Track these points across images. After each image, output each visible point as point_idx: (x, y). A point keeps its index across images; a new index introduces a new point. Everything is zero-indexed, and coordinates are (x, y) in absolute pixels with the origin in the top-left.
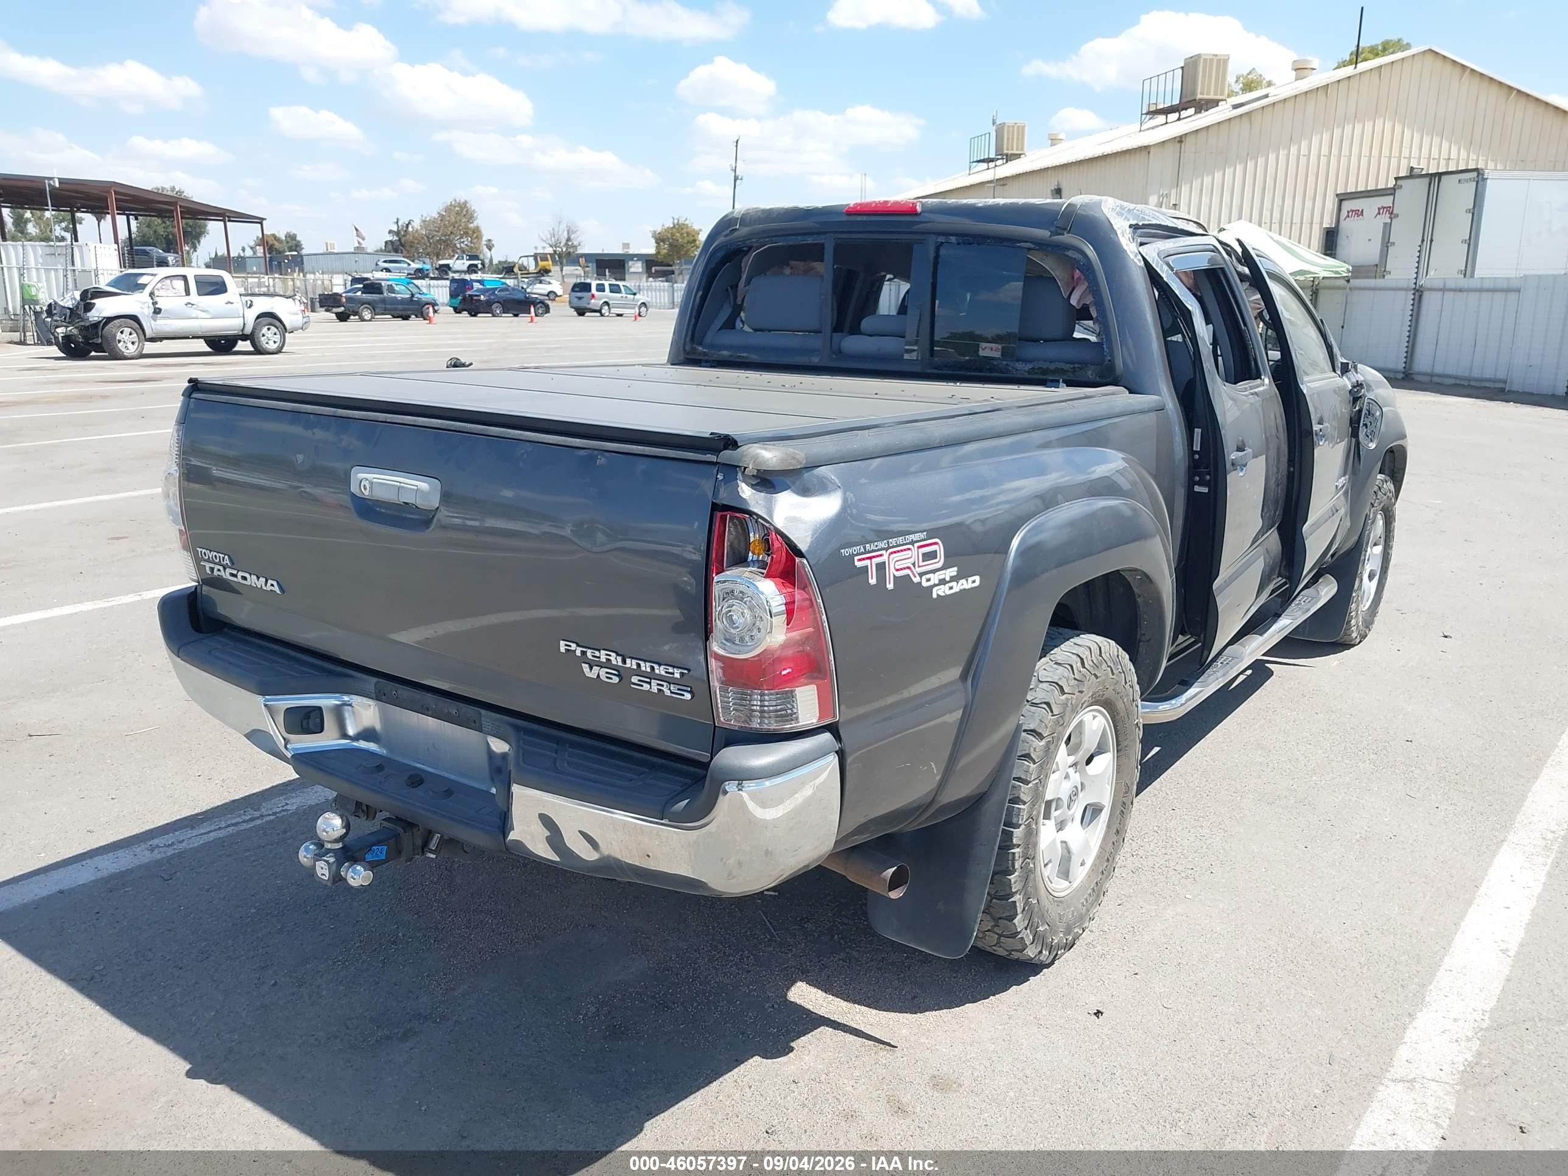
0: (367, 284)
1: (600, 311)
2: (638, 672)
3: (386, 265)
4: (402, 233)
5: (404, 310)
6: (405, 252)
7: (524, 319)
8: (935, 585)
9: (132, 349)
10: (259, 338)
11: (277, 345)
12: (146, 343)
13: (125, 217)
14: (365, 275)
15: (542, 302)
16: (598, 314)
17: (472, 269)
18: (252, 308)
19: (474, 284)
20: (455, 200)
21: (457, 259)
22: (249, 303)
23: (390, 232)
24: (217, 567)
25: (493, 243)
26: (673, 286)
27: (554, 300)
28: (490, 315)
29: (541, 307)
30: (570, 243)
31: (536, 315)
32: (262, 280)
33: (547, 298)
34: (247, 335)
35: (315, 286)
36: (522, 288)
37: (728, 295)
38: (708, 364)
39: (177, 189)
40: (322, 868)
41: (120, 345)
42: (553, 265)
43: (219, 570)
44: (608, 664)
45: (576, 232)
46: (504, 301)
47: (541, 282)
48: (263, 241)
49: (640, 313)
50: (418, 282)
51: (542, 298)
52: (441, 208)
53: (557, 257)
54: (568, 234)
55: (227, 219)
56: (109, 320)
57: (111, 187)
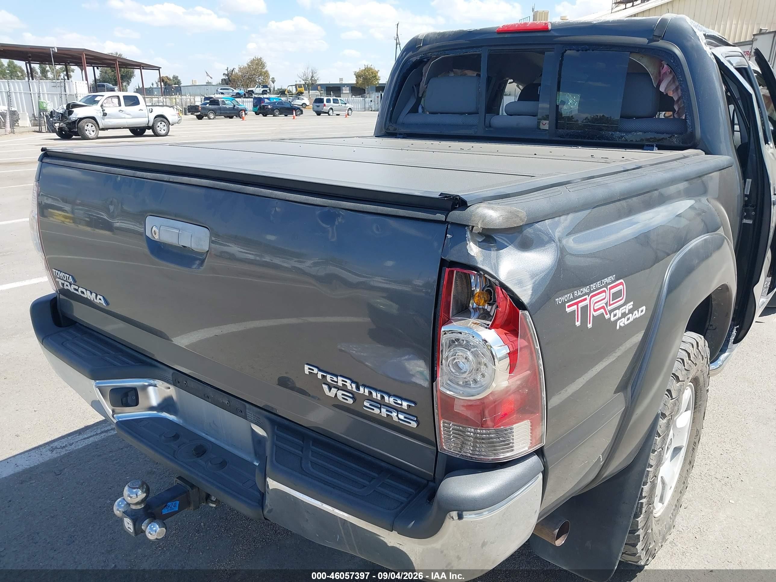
0: (212, 100)
1: (328, 113)
2: (370, 398)
3: (222, 91)
4: (230, 75)
5: (230, 113)
6: (231, 84)
7: (290, 117)
8: (619, 319)
9: (93, 135)
10: (156, 128)
11: (165, 131)
12: (100, 131)
13: (92, 67)
14: (213, 96)
15: (299, 109)
16: (327, 114)
17: (264, 92)
18: (153, 112)
19: (265, 100)
20: (256, 57)
21: (257, 88)
22: (151, 110)
23: (224, 74)
24: (66, 283)
25: (275, 79)
26: (365, 100)
27: (305, 108)
28: (272, 116)
29: (299, 111)
30: (313, 79)
31: (296, 115)
32: (160, 99)
33: (302, 107)
34: (150, 127)
35: (186, 102)
36: (289, 102)
37: (414, 91)
38: (402, 136)
39: (119, 54)
40: (128, 523)
41: (86, 132)
42: (305, 90)
43: (67, 285)
44: (344, 388)
45: (316, 72)
46: (280, 108)
47: (298, 99)
48: (162, 80)
49: (348, 113)
50: (237, 99)
51: (299, 106)
52: (249, 62)
53: (306, 86)
54: (312, 74)
55: (142, 68)
56: (81, 119)
57: (83, 51)
